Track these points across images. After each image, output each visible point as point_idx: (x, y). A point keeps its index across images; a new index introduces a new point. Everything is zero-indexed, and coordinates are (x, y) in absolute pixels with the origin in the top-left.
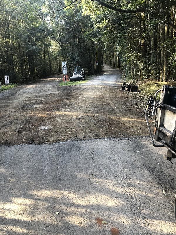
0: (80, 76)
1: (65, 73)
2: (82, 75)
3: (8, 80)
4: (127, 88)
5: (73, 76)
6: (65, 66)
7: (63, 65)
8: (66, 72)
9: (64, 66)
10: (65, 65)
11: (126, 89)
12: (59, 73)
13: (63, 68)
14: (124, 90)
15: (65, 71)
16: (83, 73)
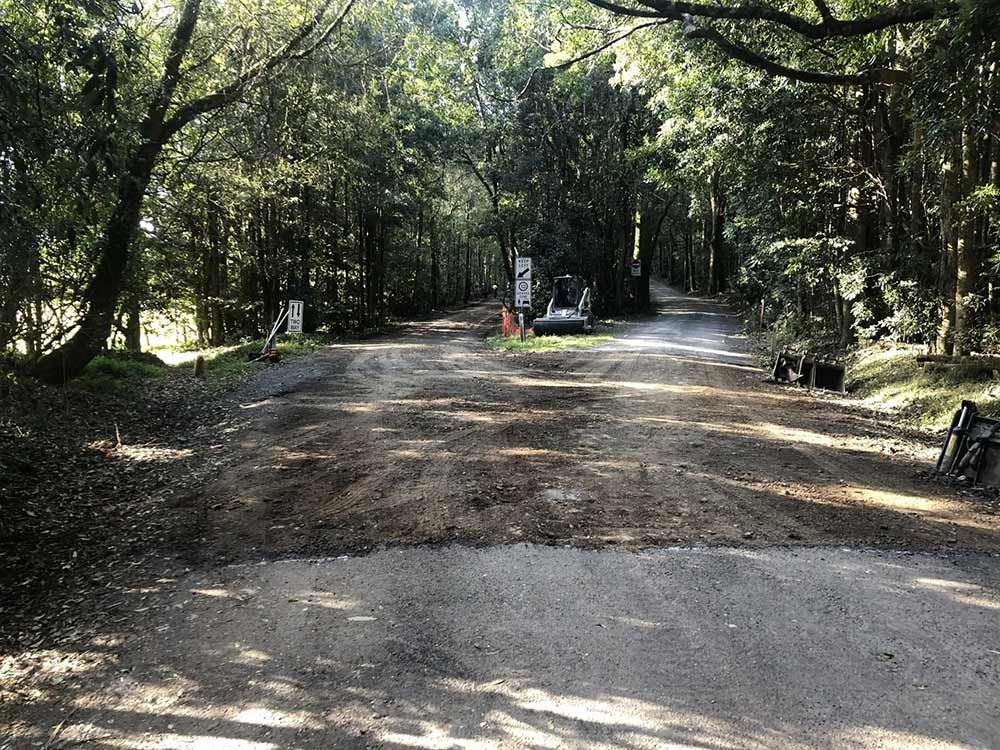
0: (578, 317)
1: (525, 302)
2: (583, 311)
3: (300, 318)
4: (795, 370)
5: (548, 316)
6: (528, 275)
7: (519, 270)
8: (529, 298)
9: (521, 275)
10: (528, 270)
11: (793, 376)
12: (465, 303)
13: (518, 283)
14: (784, 379)
15: (524, 293)
16: (586, 304)
